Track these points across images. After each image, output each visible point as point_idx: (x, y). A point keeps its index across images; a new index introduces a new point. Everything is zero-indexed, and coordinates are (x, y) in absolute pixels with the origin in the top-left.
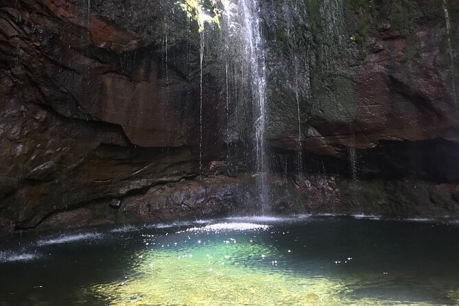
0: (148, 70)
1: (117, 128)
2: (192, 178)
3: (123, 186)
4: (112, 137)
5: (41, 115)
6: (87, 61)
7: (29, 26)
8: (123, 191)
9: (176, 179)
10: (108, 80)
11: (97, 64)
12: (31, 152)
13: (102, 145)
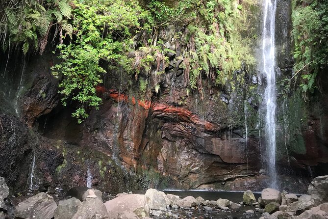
0: (227, 136)
1: (218, 156)
2: (253, 176)
3: (225, 177)
4: (218, 159)
5: (194, 152)
6: (206, 135)
7: (188, 127)
8: (225, 179)
9: (246, 175)
10: (213, 140)
11: (209, 135)
12: (191, 164)
13: (214, 162)
